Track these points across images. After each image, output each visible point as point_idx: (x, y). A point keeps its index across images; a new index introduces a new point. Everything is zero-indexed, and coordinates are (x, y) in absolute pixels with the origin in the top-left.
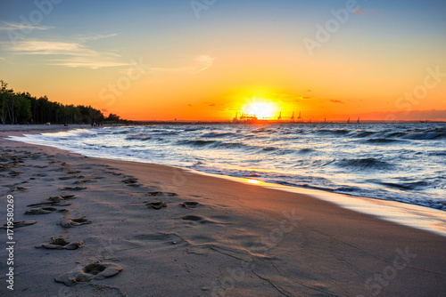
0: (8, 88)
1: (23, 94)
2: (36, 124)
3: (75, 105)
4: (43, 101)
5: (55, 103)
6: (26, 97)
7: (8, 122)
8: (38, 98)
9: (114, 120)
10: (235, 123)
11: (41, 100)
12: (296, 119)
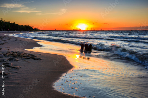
0: (3, 20)
1: (8, 22)
2: (12, 31)
3: (24, 25)
4: (14, 24)
5: (18, 24)
6: (9, 23)
7: (4, 30)
8: (12, 23)
9: (36, 30)
10: (74, 30)
11: (13, 23)
12: (93, 30)
